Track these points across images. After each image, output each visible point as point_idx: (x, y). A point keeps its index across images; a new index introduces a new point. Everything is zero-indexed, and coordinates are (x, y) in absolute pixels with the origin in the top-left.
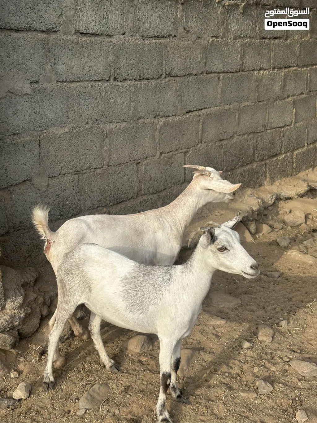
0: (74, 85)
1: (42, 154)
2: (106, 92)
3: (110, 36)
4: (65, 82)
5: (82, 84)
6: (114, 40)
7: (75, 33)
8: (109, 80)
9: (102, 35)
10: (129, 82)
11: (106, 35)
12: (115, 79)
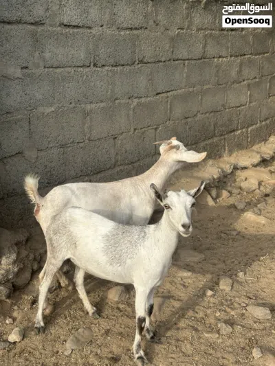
0: (58, 70)
1: (32, 130)
2: (87, 76)
3: (90, 28)
4: (51, 67)
5: (67, 69)
6: (93, 31)
7: (60, 25)
8: (89, 66)
9: (83, 27)
10: (106, 68)
11: (87, 27)
12: (94, 65)
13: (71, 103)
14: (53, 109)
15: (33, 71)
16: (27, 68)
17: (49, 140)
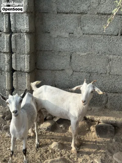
1: (72, 61)
4: (88, 34)
8: (117, 35)
13: (99, 53)
14: (85, 54)
15: (76, 35)
16: (72, 33)
17: (81, 68)
